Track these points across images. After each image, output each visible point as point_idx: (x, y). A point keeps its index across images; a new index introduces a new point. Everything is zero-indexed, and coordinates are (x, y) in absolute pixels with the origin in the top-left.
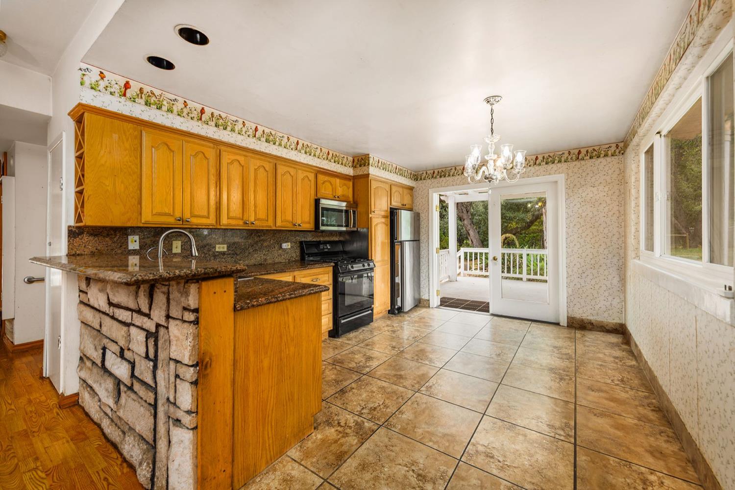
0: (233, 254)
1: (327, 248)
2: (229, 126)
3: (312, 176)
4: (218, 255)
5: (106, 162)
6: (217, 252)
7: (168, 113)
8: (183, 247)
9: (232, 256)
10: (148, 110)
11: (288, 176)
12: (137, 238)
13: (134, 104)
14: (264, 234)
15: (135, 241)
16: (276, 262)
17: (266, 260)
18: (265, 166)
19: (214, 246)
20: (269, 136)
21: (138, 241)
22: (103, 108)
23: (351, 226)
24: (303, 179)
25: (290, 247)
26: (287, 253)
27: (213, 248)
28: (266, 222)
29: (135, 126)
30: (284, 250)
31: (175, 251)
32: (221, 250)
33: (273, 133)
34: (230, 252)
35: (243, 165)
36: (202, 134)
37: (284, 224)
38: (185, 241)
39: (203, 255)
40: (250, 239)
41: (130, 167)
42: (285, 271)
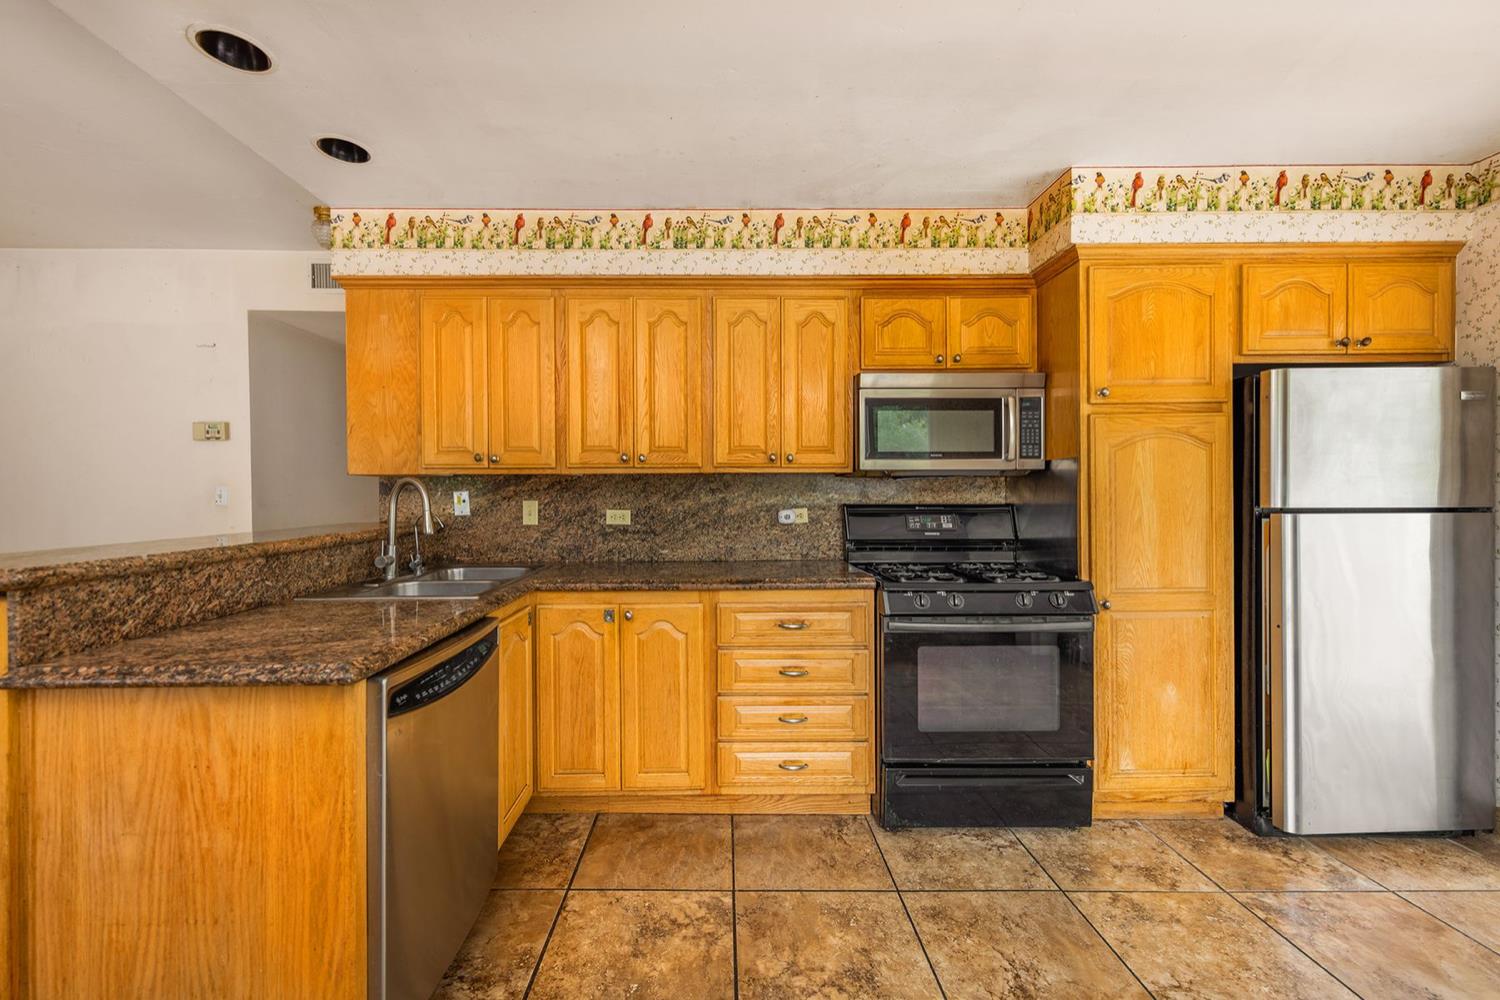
0: (645, 532)
1: (939, 529)
2: (577, 237)
3: (835, 310)
4: (612, 533)
5: (372, 366)
6: (610, 526)
7: (456, 250)
8: (542, 514)
9: (644, 536)
10: (423, 255)
11: (748, 326)
12: (465, 495)
13: (402, 251)
14: (727, 486)
15: (464, 501)
16: (761, 558)
17: (731, 551)
18: (675, 310)
19: (602, 512)
20: (685, 228)
21: (467, 499)
22: (360, 274)
23: (1007, 451)
24: (803, 325)
25: (806, 519)
26: (798, 537)
27: (601, 517)
28: (682, 454)
29: (412, 291)
30: (789, 528)
31: (526, 521)
32: (618, 522)
33: (696, 217)
34: (639, 526)
35: (616, 320)
36: (518, 274)
37: (739, 457)
38: (546, 501)
39: (579, 532)
40: (686, 497)
41: (405, 368)
42: (678, 589)
